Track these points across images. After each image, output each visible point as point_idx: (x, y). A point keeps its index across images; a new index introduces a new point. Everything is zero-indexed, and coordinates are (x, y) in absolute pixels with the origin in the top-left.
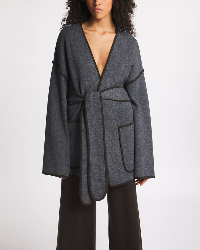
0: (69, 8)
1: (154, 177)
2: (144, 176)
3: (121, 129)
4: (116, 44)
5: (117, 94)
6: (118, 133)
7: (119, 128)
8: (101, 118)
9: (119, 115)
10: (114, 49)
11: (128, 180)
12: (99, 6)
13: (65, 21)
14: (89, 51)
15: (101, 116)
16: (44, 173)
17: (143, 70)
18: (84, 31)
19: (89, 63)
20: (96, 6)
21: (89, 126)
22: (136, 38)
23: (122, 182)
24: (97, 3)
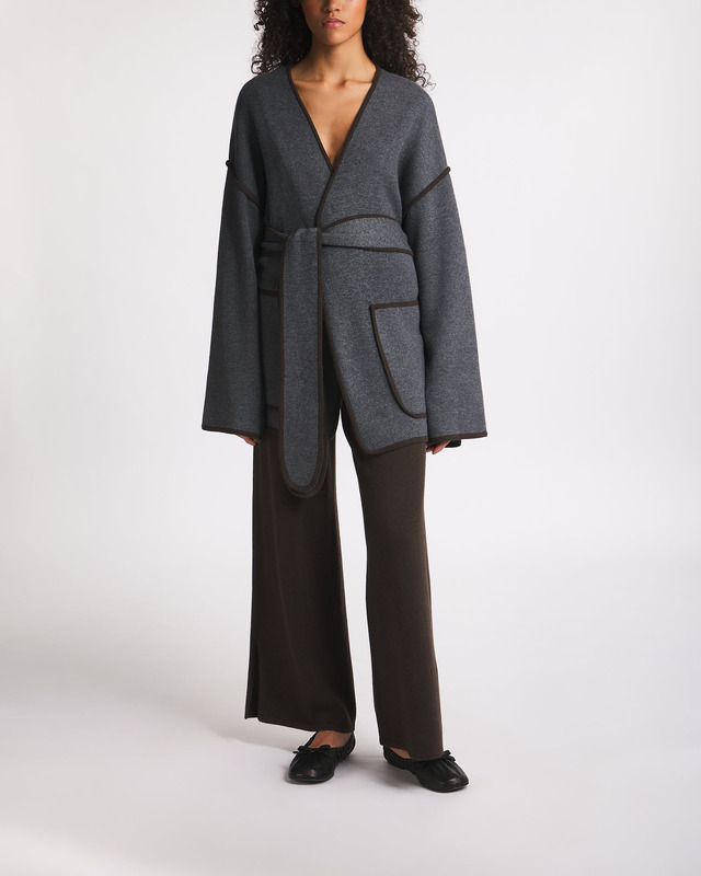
0: (262, 28)
1: (484, 434)
2: (458, 432)
3: (376, 312)
4: (369, 106)
5: (372, 233)
6: (369, 321)
7: (370, 309)
8: (315, 291)
9: (370, 278)
10: (362, 120)
11: (412, 436)
12: (336, 13)
13: (258, 62)
14: (310, 130)
15: (316, 286)
16: (206, 427)
17: (449, 169)
18: (296, 82)
19: (312, 160)
20: (329, 12)
21: (285, 306)
22: (427, 89)
23: (396, 440)
24: (334, 6)
